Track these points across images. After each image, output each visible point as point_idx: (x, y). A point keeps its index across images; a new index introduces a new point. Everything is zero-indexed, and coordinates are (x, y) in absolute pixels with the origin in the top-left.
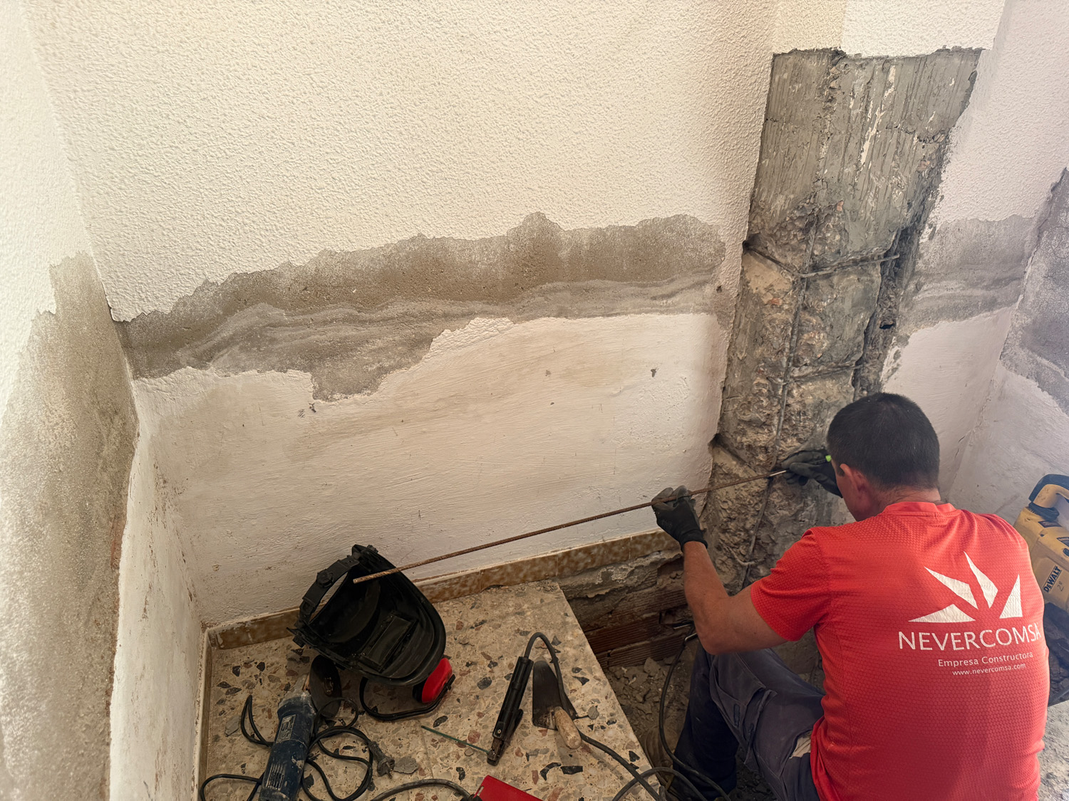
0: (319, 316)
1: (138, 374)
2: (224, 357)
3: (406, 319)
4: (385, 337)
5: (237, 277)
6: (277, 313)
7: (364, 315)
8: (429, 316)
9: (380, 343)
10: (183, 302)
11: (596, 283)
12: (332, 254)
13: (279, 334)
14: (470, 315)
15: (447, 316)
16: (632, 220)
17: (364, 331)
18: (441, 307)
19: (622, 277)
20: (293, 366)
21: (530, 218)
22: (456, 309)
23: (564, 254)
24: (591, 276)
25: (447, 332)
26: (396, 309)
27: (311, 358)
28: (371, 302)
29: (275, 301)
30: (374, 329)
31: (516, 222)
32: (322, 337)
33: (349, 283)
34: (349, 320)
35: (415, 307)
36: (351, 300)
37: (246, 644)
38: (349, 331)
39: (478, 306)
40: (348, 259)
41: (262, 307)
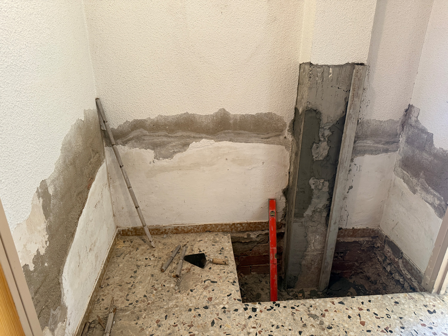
0: (157, 134)
1: (106, 146)
2: (130, 143)
3: (182, 137)
4: (176, 142)
5: (135, 121)
6: (146, 132)
7: (170, 135)
8: (189, 137)
9: (174, 144)
10: (120, 126)
11: (242, 132)
12: (161, 116)
13: (146, 138)
14: (202, 138)
15: (194, 137)
16: (254, 113)
17: (169, 140)
18: (193, 134)
19: (251, 131)
20: (149, 148)
21: (220, 110)
22: (197, 136)
23: (231, 122)
24: (240, 130)
25: (194, 142)
26: (179, 134)
27: (154, 146)
28: (172, 131)
29: (144, 128)
30: (172, 139)
31: (217, 111)
32: (157, 140)
33: (166, 125)
34: (166, 136)
35: (185, 134)
36: (166, 130)
37: (129, 235)
38: (165, 139)
39: (204, 135)
40: (166, 118)
41: (141, 129)
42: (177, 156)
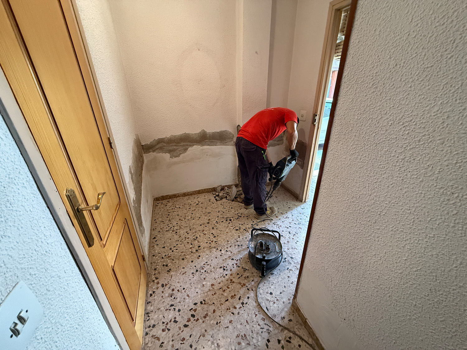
0: (171, 145)
1: (144, 153)
2: (157, 151)
3: (184, 146)
5: (159, 139)
6: (165, 144)
7: (177, 145)
8: (187, 145)
9: (180, 149)
10: (151, 142)
11: (214, 140)
12: (172, 135)
13: (165, 147)
14: (194, 145)
15: (190, 145)
16: (218, 130)
17: (177, 147)
18: (189, 144)
19: (217, 139)
20: (167, 153)
21: (202, 130)
22: (191, 144)
23: (208, 136)
24: (213, 139)
25: (190, 148)
26: (182, 144)
27: (170, 151)
28: (178, 143)
29: (164, 142)
30: (179, 147)
31: (200, 131)
32: (171, 148)
33: (175, 140)
34: (175, 146)
35: (185, 144)
36: (175, 142)
37: (160, 200)
38: (175, 147)
39: (195, 144)
40: (175, 136)
41: (162, 143)
42: (181, 156)
